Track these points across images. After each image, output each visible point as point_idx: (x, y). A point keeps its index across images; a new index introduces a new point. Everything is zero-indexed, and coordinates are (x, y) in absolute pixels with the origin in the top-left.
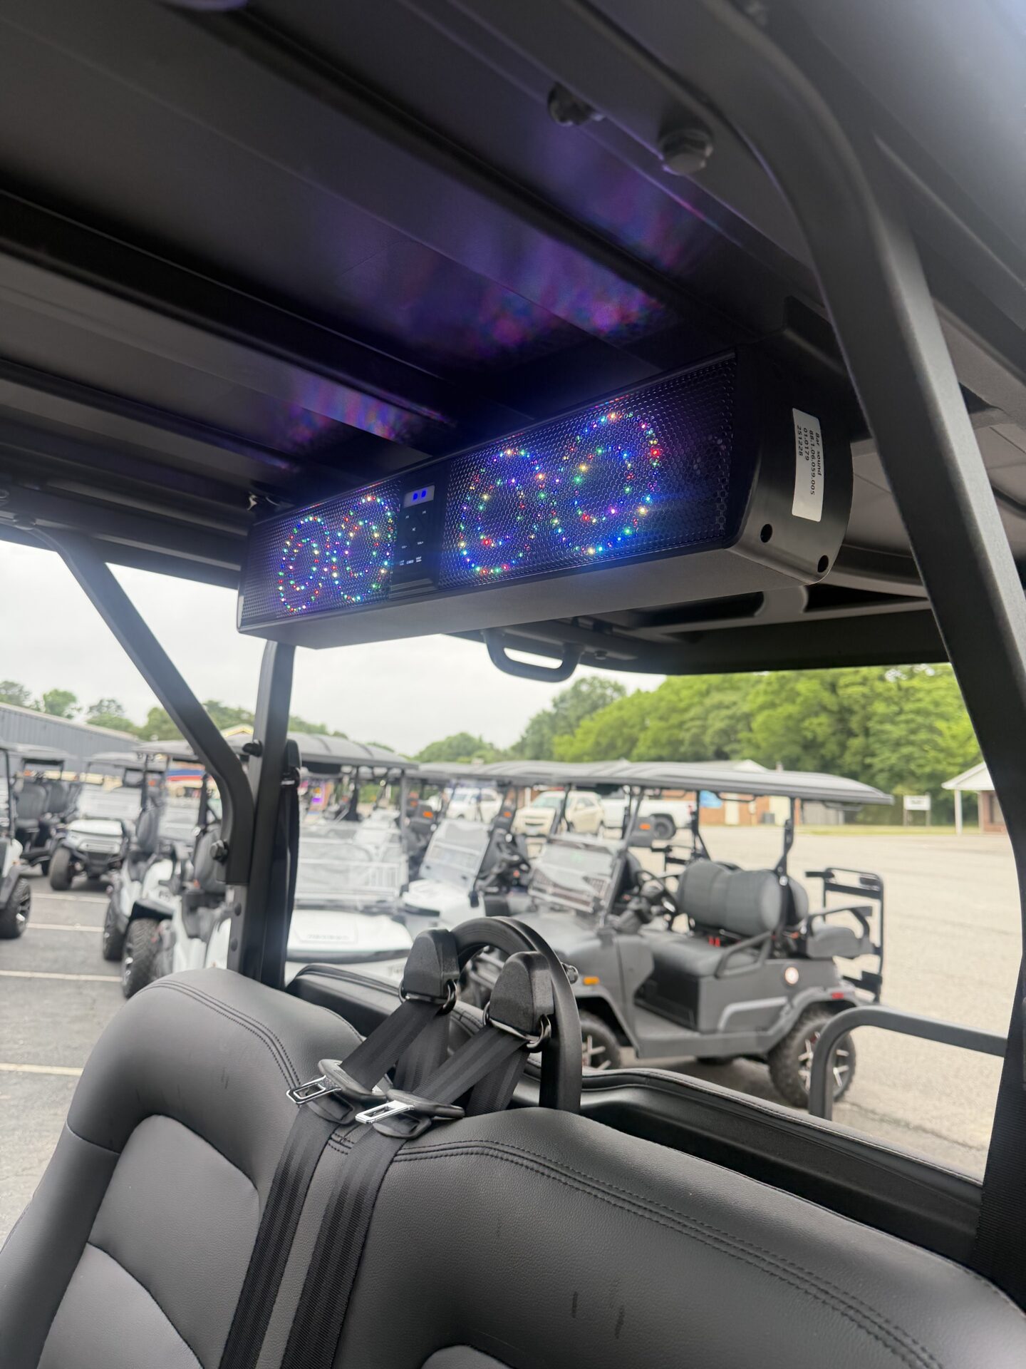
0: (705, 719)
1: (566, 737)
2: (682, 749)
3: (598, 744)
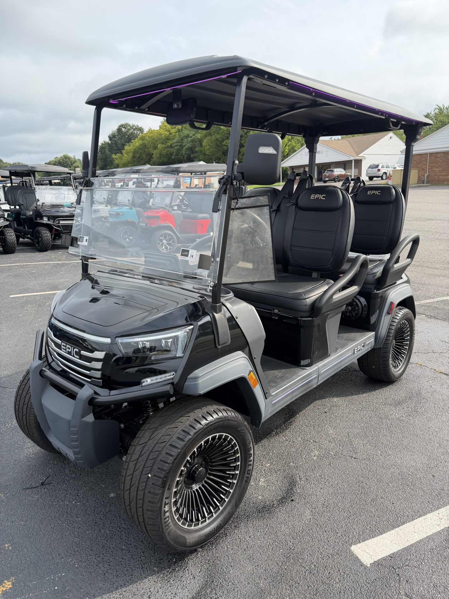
0: (182, 142)
1: (118, 154)
2: (173, 157)
3: (134, 157)
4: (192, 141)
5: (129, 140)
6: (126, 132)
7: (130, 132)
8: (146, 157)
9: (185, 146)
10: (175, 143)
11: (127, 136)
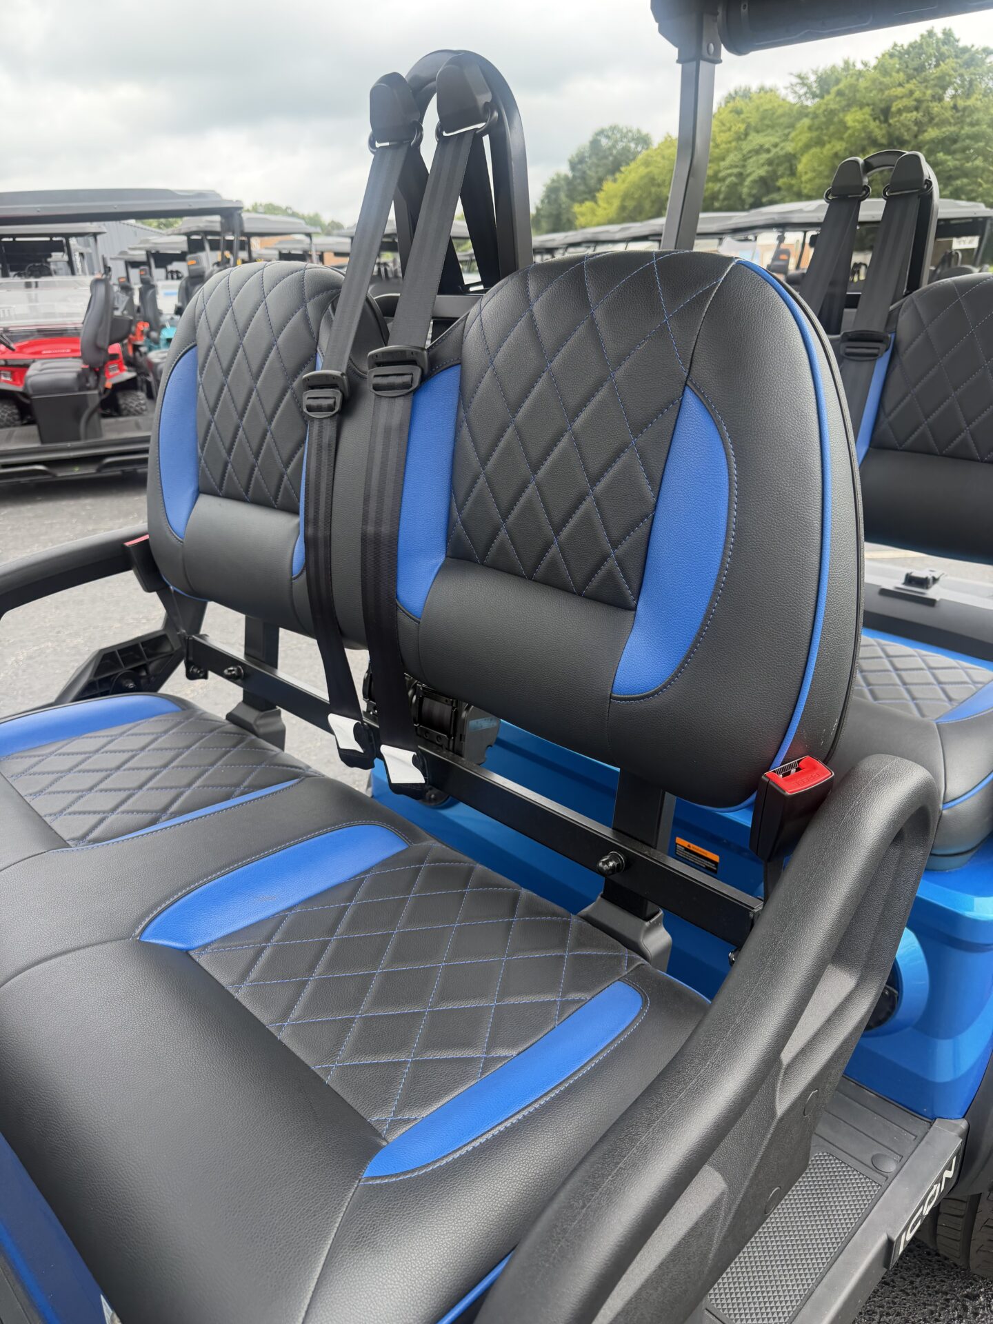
4: (770, 162)
5: (615, 168)
6: (610, 149)
7: (620, 145)
8: (652, 207)
9: (749, 175)
10: (728, 168)
11: (611, 158)
